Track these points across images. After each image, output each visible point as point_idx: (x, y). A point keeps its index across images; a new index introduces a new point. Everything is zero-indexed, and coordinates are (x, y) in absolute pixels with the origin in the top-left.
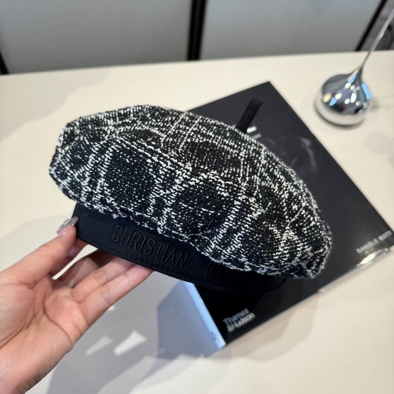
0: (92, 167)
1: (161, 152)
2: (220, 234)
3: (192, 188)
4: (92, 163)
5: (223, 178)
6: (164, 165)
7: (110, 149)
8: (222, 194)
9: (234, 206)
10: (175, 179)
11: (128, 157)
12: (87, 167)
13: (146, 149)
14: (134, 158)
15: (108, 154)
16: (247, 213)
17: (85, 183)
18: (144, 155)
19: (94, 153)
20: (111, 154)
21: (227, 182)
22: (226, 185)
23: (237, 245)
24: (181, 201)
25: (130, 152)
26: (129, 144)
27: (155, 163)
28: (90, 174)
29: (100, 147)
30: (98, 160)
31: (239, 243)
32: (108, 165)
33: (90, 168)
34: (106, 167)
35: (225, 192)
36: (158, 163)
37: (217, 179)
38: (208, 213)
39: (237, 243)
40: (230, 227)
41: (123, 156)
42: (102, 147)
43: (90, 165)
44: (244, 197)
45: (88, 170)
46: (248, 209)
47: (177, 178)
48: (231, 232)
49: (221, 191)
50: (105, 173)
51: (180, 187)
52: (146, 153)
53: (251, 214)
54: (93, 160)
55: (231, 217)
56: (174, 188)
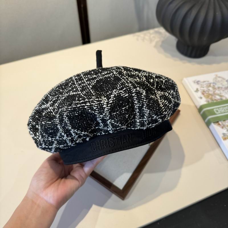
0: (63, 129)
1: (88, 100)
2: (137, 113)
3: (113, 104)
4: (61, 128)
5: (120, 90)
6: (94, 104)
7: (64, 116)
8: (125, 96)
9: (134, 97)
10: (103, 106)
11: (75, 112)
12: (60, 131)
13: (80, 104)
14: (78, 111)
15: (66, 119)
16: (141, 95)
17: (65, 137)
18: (82, 106)
19: (58, 124)
20: (67, 118)
21: (123, 90)
22: (124, 91)
23: (147, 112)
24: (112, 113)
25: (74, 110)
26: (71, 107)
27: (89, 106)
28: (64, 133)
29: (58, 119)
30: (63, 125)
31: (147, 110)
32: (69, 123)
33: (62, 130)
34: (69, 124)
35: (126, 94)
36: (91, 105)
37: (118, 92)
38: (126, 108)
39: (147, 111)
40: (138, 106)
41: (73, 114)
42: (60, 118)
43: (61, 130)
44: (135, 90)
45: (62, 132)
46: (140, 93)
47: (104, 105)
48: (140, 108)
49: (124, 95)
50: (70, 127)
51: (108, 108)
52: (82, 105)
53: (142, 95)
54: (60, 127)
55: (136, 102)
56: (105, 110)
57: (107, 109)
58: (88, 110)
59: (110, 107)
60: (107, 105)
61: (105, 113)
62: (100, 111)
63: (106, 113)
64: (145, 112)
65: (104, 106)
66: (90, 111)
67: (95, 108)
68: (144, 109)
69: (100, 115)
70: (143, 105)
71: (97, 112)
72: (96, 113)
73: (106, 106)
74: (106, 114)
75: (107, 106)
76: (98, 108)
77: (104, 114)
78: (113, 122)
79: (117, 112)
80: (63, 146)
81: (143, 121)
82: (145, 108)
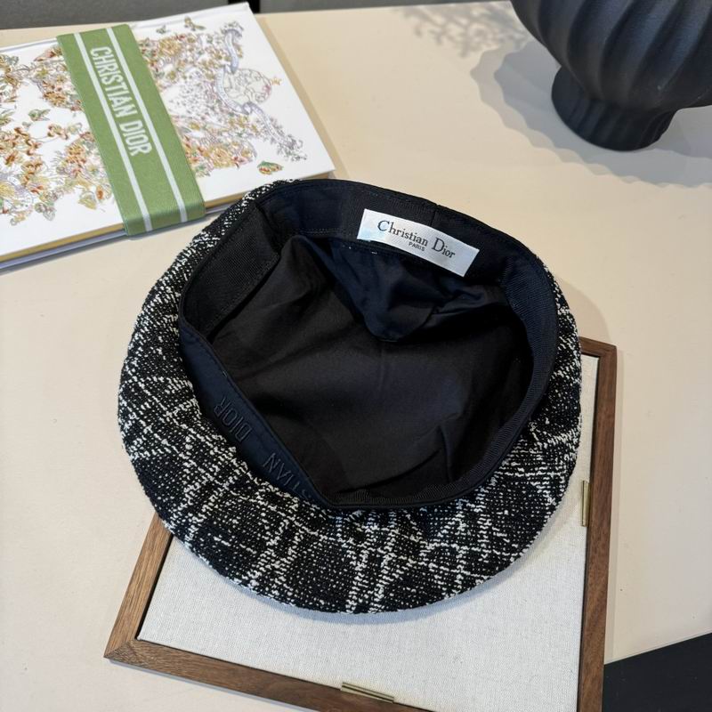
57: (254, 574)
58: (292, 597)
59: (249, 573)
60: (248, 582)
61: (265, 569)
62: (271, 580)
63: (264, 567)
64: (195, 492)
65: (254, 583)
66: (290, 594)
67: (276, 592)
68: (191, 501)
69: (278, 570)
70: (185, 512)
71: (279, 580)
72: (282, 578)
73: (252, 581)
74: (266, 564)
75: (250, 579)
76: (270, 589)
77: (268, 566)
78: (267, 536)
79: (244, 547)
80: (412, 538)
81: (217, 478)
82: (186, 502)
